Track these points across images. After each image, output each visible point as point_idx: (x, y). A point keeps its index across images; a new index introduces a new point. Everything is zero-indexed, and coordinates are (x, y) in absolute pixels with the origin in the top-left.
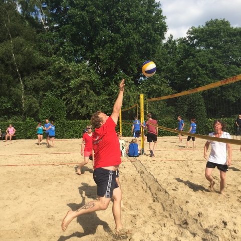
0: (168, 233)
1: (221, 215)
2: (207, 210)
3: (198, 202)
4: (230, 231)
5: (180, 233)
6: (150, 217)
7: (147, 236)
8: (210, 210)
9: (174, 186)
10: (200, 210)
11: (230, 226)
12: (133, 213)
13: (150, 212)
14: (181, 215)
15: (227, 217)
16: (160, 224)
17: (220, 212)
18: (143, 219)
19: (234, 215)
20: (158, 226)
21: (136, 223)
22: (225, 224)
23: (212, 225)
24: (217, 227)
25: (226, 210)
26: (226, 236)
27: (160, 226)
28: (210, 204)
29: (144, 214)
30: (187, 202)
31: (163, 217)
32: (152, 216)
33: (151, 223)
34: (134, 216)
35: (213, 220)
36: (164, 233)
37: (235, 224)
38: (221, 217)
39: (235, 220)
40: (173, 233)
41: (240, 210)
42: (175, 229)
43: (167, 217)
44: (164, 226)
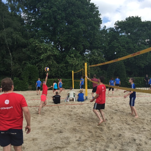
1: (133, 135)
3: (119, 128)
4: (137, 144)
7: (87, 148)
8: (126, 132)
10: (120, 133)
11: (138, 142)
13: (90, 135)
14: (109, 136)
15: (136, 136)
16: (95, 141)
18: (85, 138)
19: (140, 135)
22: (135, 140)
23: (126, 141)
24: (130, 142)
25: (136, 132)
28: (126, 129)
29: (86, 136)
31: (98, 137)
32: (91, 137)
33: (90, 141)
35: (128, 138)
36: (98, 146)
37: (140, 140)
39: (141, 138)
40: (103, 146)
41: (144, 132)
42: (104, 144)
43: (100, 137)
44: (98, 142)
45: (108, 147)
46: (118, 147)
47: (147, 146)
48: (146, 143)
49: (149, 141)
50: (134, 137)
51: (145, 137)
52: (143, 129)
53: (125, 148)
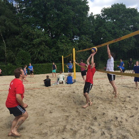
0: (85, 124)
1: (115, 114)
2: (108, 111)
3: (103, 107)
4: (119, 122)
5: (92, 124)
6: (76, 116)
7: (74, 126)
8: (109, 111)
9: (91, 99)
10: (104, 112)
11: (119, 119)
12: (67, 114)
13: (77, 114)
14: (94, 115)
15: (118, 115)
16: (81, 120)
17: (115, 112)
18: (73, 117)
19: (122, 113)
20: (80, 121)
21: (69, 120)
22: (117, 118)
23: (109, 119)
24: (112, 120)
25: (118, 111)
26: (116, 124)
27: (81, 121)
28: (110, 108)
29: (74, 115)
30: (98, 108)
31: (84, 116)
32: (77, 116)
33: (77, 120)
34: (68, 116)
35: (110, 116)
36: (83, 124)
37: (122, 118)
38: (115, 115)
39: (122, 116)
40: (88, 124)
41: (126, 111)
42: (90, 122)
43: (86, 116)
44: (84, 120)
45: (93, 125)
46: (101, 125)
47: (127, 123)
48: (127, 120)
49: (130, 118)
50: (116, 115)
51: (126, 115)
52: (125, 108)
53: (107, 125)
